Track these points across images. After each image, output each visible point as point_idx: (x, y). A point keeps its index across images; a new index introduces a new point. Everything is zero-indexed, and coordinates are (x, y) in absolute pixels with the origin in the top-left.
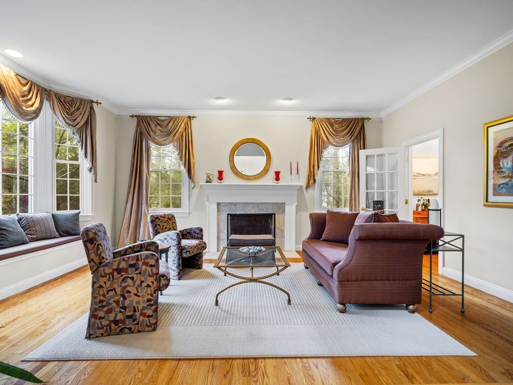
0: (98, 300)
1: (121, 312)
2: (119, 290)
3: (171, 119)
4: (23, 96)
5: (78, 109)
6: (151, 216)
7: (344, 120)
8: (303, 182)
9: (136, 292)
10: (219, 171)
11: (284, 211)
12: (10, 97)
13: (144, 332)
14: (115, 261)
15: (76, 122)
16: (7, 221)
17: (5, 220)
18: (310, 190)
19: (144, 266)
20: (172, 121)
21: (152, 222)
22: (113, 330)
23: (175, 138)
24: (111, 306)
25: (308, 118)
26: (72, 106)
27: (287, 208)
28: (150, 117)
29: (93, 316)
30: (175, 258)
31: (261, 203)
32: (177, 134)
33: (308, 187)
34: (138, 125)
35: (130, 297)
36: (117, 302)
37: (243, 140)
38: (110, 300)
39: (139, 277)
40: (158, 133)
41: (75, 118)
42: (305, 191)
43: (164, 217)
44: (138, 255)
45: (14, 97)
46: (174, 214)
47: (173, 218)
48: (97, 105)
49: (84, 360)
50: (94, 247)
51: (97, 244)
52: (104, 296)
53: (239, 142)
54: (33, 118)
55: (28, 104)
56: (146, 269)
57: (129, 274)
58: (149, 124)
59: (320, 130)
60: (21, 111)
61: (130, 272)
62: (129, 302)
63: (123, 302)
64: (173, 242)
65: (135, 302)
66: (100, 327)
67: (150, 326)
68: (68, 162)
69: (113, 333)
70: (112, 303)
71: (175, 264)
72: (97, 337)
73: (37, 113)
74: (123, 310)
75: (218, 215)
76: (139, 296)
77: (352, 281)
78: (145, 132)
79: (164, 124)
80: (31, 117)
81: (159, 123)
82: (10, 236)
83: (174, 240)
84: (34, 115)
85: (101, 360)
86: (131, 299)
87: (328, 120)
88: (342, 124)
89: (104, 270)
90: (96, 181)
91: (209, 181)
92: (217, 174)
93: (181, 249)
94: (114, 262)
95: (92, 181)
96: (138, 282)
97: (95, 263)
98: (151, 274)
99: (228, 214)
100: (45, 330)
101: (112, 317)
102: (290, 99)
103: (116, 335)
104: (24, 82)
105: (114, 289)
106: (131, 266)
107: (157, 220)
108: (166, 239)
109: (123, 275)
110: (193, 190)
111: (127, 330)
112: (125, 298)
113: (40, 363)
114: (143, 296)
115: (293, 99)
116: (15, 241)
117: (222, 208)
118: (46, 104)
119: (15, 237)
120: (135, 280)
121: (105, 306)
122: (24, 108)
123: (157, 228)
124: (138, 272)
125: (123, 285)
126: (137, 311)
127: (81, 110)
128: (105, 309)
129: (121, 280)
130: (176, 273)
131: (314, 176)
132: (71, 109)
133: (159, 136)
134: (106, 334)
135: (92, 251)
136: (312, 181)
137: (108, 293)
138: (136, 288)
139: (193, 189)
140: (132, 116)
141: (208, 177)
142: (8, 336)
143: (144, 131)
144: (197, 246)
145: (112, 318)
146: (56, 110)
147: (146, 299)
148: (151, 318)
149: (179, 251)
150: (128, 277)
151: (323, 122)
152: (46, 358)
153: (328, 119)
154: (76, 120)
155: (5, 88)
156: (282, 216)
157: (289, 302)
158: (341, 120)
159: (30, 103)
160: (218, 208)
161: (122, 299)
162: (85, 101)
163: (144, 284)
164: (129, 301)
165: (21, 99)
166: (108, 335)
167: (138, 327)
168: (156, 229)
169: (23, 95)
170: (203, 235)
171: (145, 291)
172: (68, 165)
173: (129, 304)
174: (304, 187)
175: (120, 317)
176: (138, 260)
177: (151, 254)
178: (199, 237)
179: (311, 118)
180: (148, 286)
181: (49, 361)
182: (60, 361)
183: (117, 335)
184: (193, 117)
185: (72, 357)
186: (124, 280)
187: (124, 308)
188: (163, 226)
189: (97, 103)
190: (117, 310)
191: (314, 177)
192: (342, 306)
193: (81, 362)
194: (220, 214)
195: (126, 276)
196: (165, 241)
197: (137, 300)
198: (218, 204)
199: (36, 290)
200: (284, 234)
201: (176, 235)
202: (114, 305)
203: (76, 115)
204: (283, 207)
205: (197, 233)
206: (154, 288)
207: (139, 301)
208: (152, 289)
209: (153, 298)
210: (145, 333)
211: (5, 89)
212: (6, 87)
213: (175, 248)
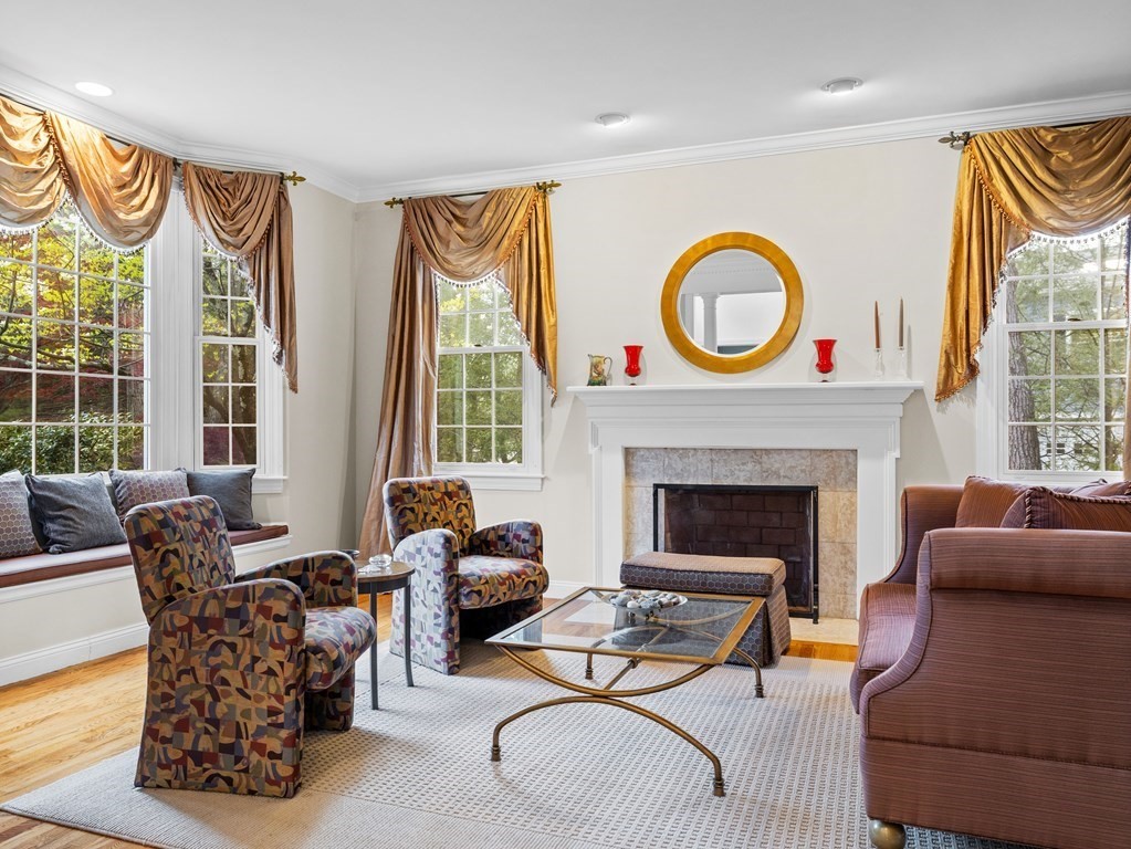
0: (158, 692)
1: (207, 732)
2: (202, 673)
3: (493, 198)
4: (123, 187)
5: (248, 201)
6: (392, 484)
7: (1098, 127)
8: (928, 376)
9: (241, 686)
10: (628, 349)
11: (852, 477)
12: (90, 193)
13: (263, 796)
14: (197, 598)
15: (242, 237)
16: (81, 487)
17: (76, 485)
18: (956, 404)
19: (261, 616)
20: (493, 205)
21: (393, 500)
22: (192, 776)
23: (501, 255)
24: (187, 714)
25: (944, 140)
26: (234, 197)
27: (863, 467)
28: (434, 199)
29: (150, 732)
30: (439, 608)
31: (767, 451)
32: (506, 242)
33: (945, 391)
34: (406, 227)
35: (228, 694)
36: (199, 704)
37: (704, 242)
38: (183, 697)
39: (248, 646)
40: (455, 242)
41: (240, 226)
42: (933, 406)
43: (430, 489)
44: (247, 587)
45: (97, 192)
46: (468, 481)
47: (462, 493)
48: (295, 184)
49: (102, 835)
50: (153, 557)
51: (164, 549)
52: (172, 685)
53: (694, 248)
54: (144, 236)
55: (132, 204)
56: (264, 625)
57: (226, 635)
58: (431, 218)
59: (990, 178)
60: (115, 223)
61: (227, 629)
62: (226, 710)
63: (212, 708)
64: (434, 560)
65: (238, 712)
66: (164, 762)
67: (276, 783)
68: (231, 341)
69: (191, 784)
70: (188, 706)
71: (439, 625)
72: (158, 787)
73: (152, 223)
74: (211, 729)
75: (628, 488)
76: (249, 697)
77: (920, 743)
78: (421, 246)
79: (471, 214)
80: (139, 236)
81: (458, 213)
82: (83, 523)
83: (437, 555)
84: (144, 231)
85: (132, 842)
86: (230, 700)
87: (1029, 136)
88: (1091, 144)
89: (172, 617)
90: (294, 388)
91: (598, 380)
92: (622, 360)
93: (455, 584)
94: (194, 600)
95: (284, 387)
96: (246, 660)
97: (154, 598)
98: (277, 641)
99: (657, 487)
100: (82, 752)
101: (188, 740)
102: (848, 82)
103: (197, 789)
104: (122, 150)
105: (193, 668)
106: (232, 613)
107: (407, 497)
108: (421, 553)
109: (213, 635)
110: (555, 411)
111: (222, 783)
112: (216, 698)
113: (25, 820)
114: (259, 699)
115: (861, 83)
116: (94, 536)
117: (639, 465)
118: (176, 197)
119: (92, 527)
120: (238, 652)
121: (172, 711)
122: (121, 216)
123: (405, 520)
124: (245, 631)
125: (213, 661)
126: (244, 736)
127: (254, 202)
128: (174, 718)
129: (206, 647)
130: (440, 653)
131: (968, 350)
132: (231, 203)
133: (458, 251)
134: (176, 783)
135: (147, 567)
136: (961, 370)
137: (179, 679)
138: (242, 673)
139: (552, 405)
140: (391, 203)
141: (595, 366)
142: (12, 753)
143: (420, 242)
144: (510, 577)
145: (188, 746)
146: (198, 212)
147: (264, 705)
148: (278, 762)
149: (451, 589)
150: (222, 642)
151: (1006, 147)
152: (40, 814)
153: (1027, 131)
154: (242, 229)
155: (78, 173)
156: (844, 496)
157: (719, 786)
158: (1087, 128)
159: (137, 201)
160: (627, 465)
161: (208, 699)
162: (264, 177)
163: (260, 667)
164: (226, 704)
165: (116, 194)
166: (183, 787)
167: (248, 782)
168: (402, 521)
169: (120, 184)
170: (541, 548)
171: (262, 683)
172: (230, 349)
173: (224, 715)
174: (931, 391)
175: (205, 744)
176: (246, 599)
177: (278, 587)
178: (529, 551)
179: (954, 139)
180: (270, 672)
181: (42, 821)
182: (59, 825)
183: (199, 790)
184: (551, 186)
185: (84, 820)
186: (214, 649)
187: (215, 722)
188: (426, 514)
189: (296, 179)
190: (199, 725)
191: (968, 356)
192: (886, 831)
193: (96, 836)
194: (633, 483)
195: (219, 638)
196: (418, 557)
197: (245, 707)
198: (628, 453)
199: (128, 659)
200: (854, 561)
201: (442, 540)
202: (193, 710)
203: (242, 218)
204: (848, 463)
205: (524, 541)
206: (286, 680)
207: (250, 710)
208: (280, 681)
209: (282, 707)
210: (266, 799)
211: (77, 176)
212: (81, 172)
213: (439, 579)
